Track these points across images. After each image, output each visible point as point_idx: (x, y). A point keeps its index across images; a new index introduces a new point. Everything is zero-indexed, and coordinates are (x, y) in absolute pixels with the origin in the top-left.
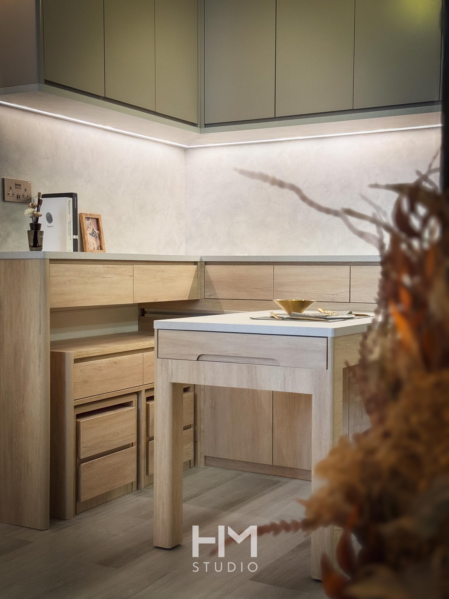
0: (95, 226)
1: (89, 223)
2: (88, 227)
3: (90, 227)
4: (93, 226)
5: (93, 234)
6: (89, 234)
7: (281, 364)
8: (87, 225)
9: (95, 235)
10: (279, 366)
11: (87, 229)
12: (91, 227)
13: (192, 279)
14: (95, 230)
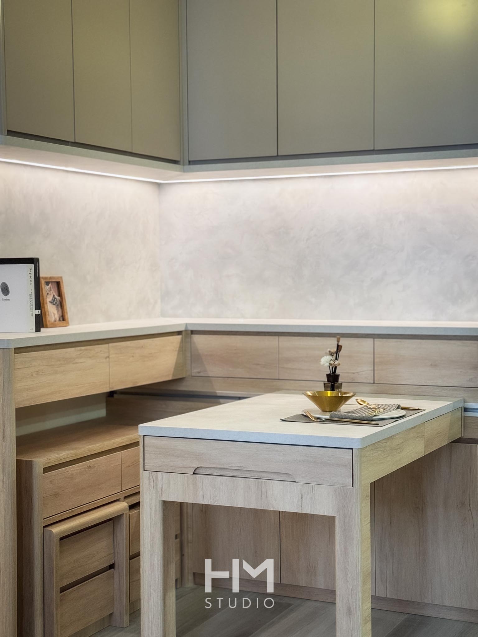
0: (55, 292)
1: (49, 288)
2: (48, 294)
3: (49, 293)
4: (54, 292)
5: (53, 301)
6: (50, 302)
7: (297, 480)
8: (47, 291)
9: (56, 303)
10: (295, 482)
11: (47, 296)
12: (51, 293)
13: (176, 353)
14: (56, 297)
